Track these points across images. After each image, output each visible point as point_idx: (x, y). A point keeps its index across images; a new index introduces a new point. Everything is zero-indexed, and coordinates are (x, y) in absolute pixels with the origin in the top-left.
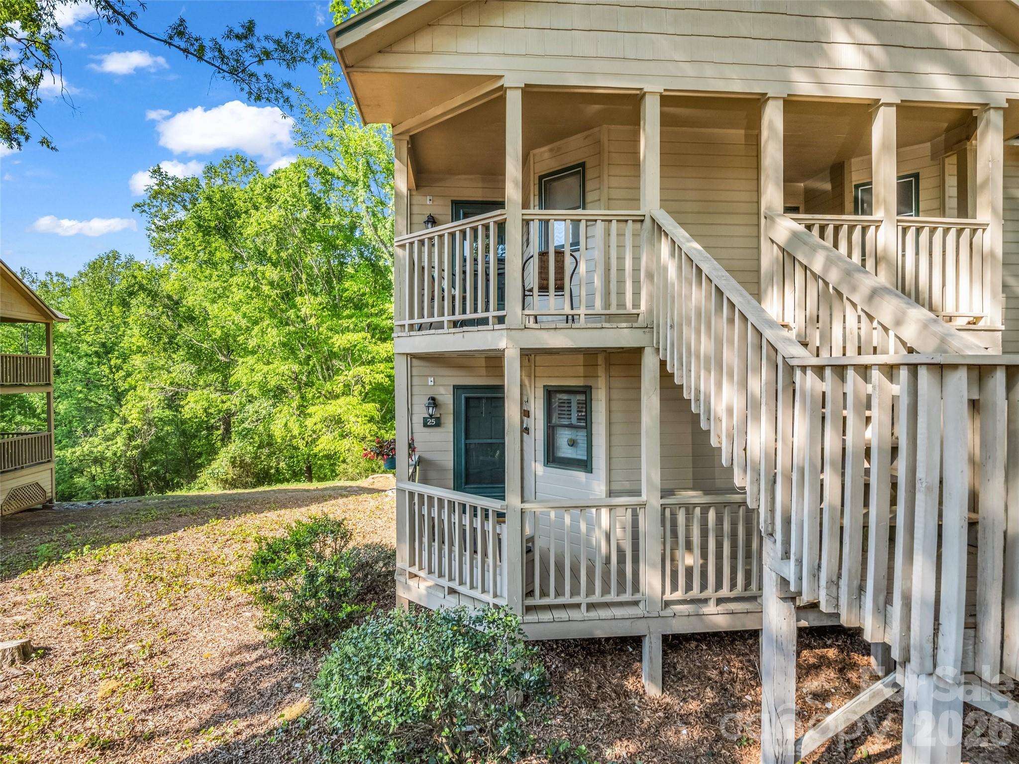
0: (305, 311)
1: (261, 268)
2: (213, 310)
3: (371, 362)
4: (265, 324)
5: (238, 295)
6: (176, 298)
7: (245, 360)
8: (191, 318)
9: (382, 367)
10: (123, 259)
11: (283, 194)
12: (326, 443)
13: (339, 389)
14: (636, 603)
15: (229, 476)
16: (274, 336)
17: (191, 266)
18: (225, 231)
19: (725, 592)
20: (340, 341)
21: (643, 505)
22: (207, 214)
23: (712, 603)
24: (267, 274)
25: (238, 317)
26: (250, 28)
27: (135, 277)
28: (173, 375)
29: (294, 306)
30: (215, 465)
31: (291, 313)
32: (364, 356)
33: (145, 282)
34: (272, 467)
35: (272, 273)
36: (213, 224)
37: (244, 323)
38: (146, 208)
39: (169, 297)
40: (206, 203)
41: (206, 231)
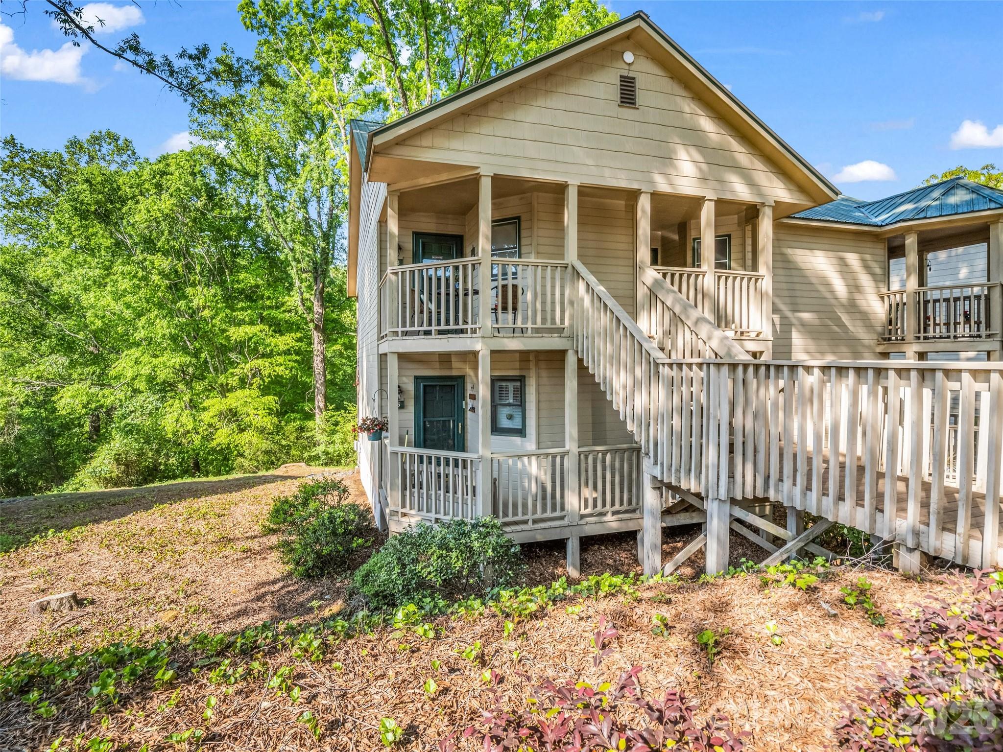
0: (197, 302)
1: (150, 257)
2: (88, 299)
3: (270, 355)
4: (153, 315)
5: (123, 285)
6: (44, 284)
7: (129, 352)
8: (64, 307)
9: (280, 359)
11: (174, 182)
12: (222, 437)
13: (234, 382)
14: (562, 518)
15: (114, 475)
16: (163, 327)
17: (65, 252)
18: (105, 217)
19: (617, 507)
20: (236, 333)
21: (567, 453)
22: (87, 197)
23: (609, 514)
24: (157, 264)
26: (204, 52)
28: (42, 368)
29: (185, 297)
30: (95, 463)
31: (182, 304)
32: (261, 349)
33: (8, 267)
34: (160, 464)
35: (163, 263)
36: (93, 208)
37: (128, 314)
39: (36, 284)
40: (85, 186)
41: (84, 215)
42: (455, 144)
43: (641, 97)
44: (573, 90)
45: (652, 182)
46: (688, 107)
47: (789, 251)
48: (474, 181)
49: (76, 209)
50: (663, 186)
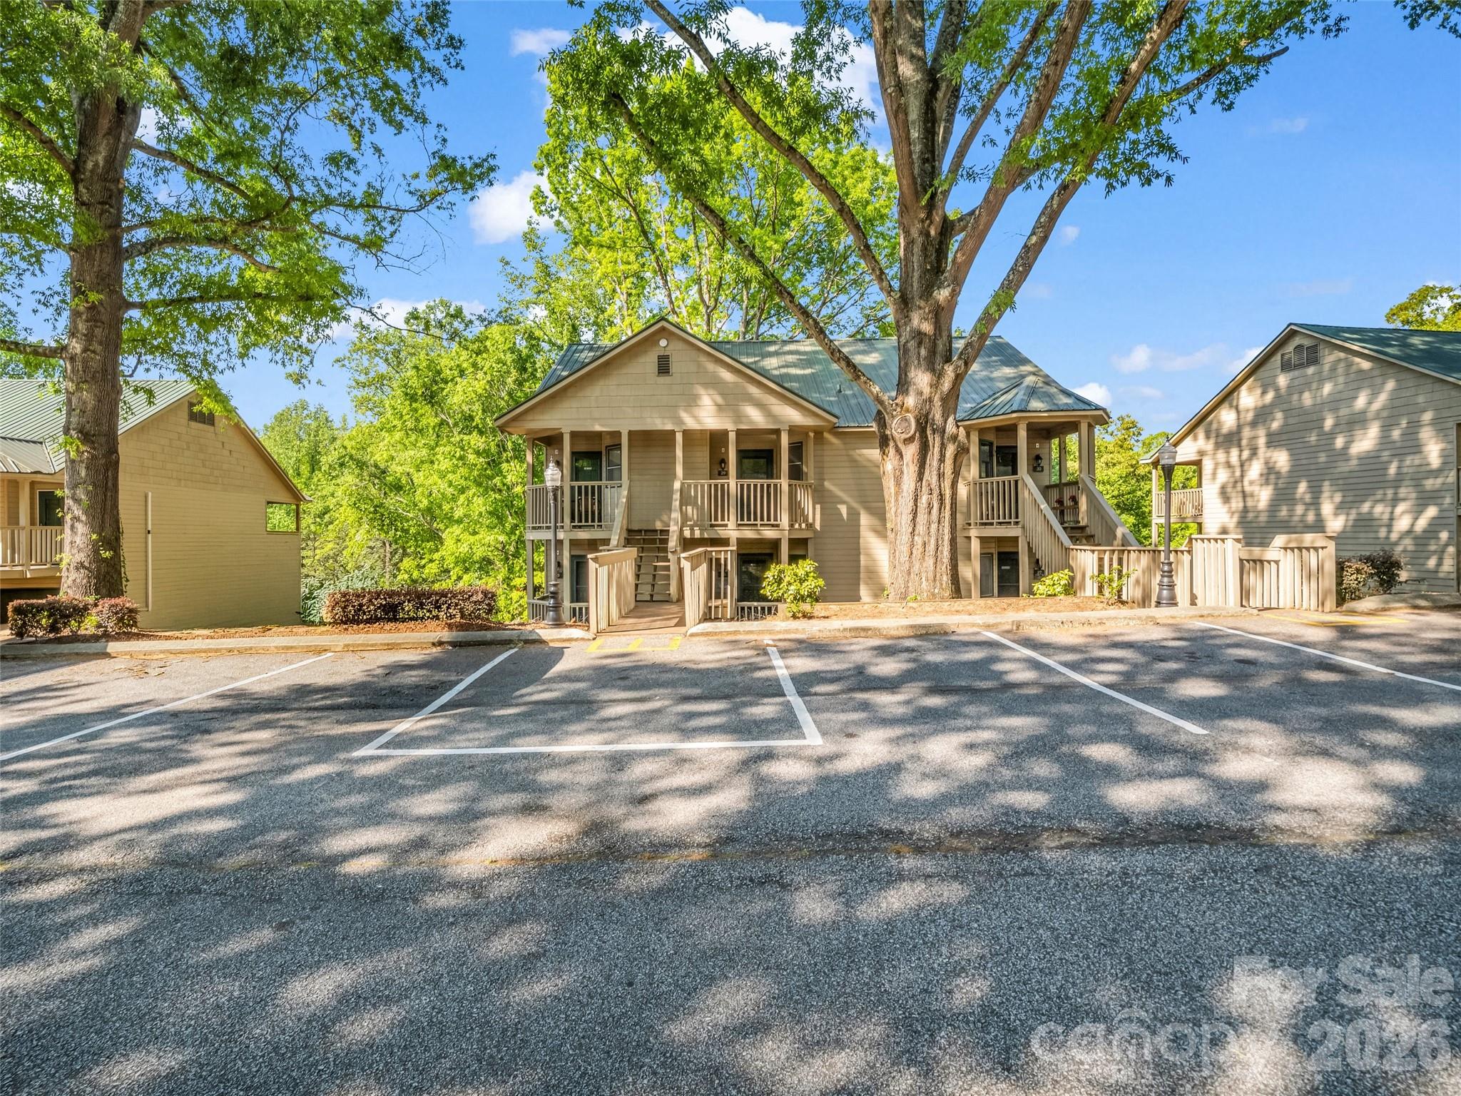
0: (510, 478)
1: (466, 437)
2: (418, 478)
4: (470, 493)
5: (445, 464)
6: (382, 466)
7: (451, 530)
8: (398, 488)
10: (312, 409)
16: (480, 505)
17: (398, 435)
18: (432, 397)
22: (415, 382)
24: (472, 443)
25: (443, 485)
27: (345, 448)
29: (500, 473)
31: (498, 481)
33: (354, 452)
35: (476, 441)
36: (419, 392)
37: (450, 491)
38: (346, 362)
39: (376, 466)
40: (413, 372)
41: (413, 398)
42: (547, 417)
43: (674, 367)
44: (624, 371)
45: (681, 422)
46: (711, 366)
47: (851, 453)
48: (562, 434)
49: (406, 394)
50: (691, 424)
